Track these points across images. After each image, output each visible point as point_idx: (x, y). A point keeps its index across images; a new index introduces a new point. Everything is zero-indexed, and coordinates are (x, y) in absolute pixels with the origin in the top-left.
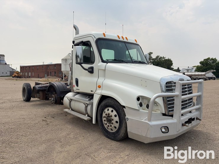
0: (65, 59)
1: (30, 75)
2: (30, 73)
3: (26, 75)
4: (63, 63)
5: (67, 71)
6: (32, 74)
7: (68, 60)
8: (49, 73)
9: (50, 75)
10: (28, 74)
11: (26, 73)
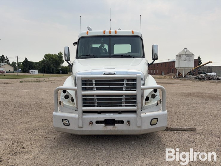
0: (179, 55)
1: (155, 72)
2: (155, 70)
3: (152, 72)
4: (177, 59)
5: (180, 68)
6: (156, 72)
7: (182, 56)
8: (172, 70)
9: (172, 72)
10: (153, 71)
11: (152, 70)
